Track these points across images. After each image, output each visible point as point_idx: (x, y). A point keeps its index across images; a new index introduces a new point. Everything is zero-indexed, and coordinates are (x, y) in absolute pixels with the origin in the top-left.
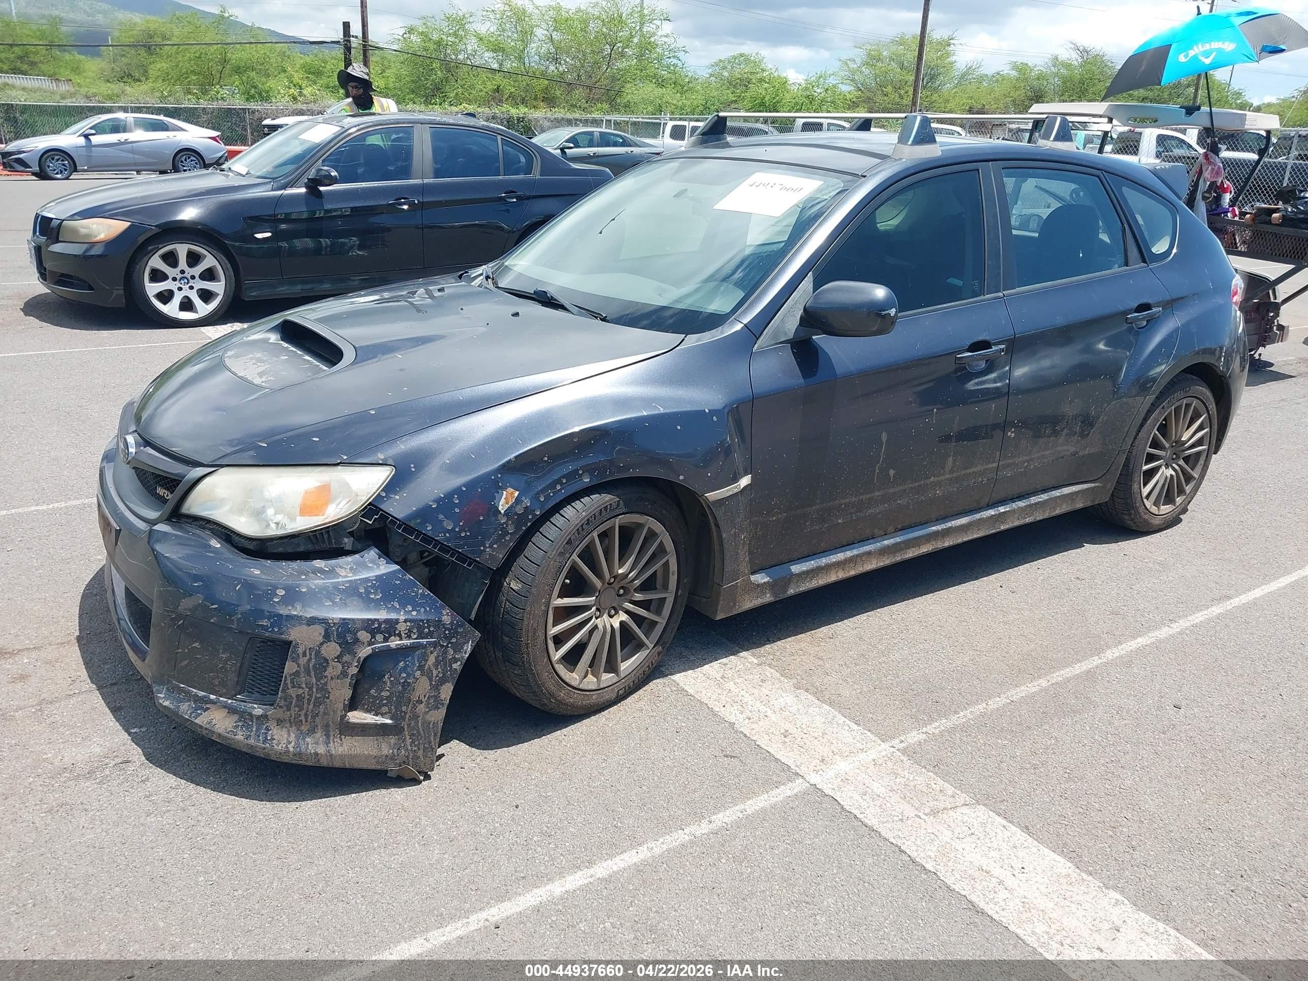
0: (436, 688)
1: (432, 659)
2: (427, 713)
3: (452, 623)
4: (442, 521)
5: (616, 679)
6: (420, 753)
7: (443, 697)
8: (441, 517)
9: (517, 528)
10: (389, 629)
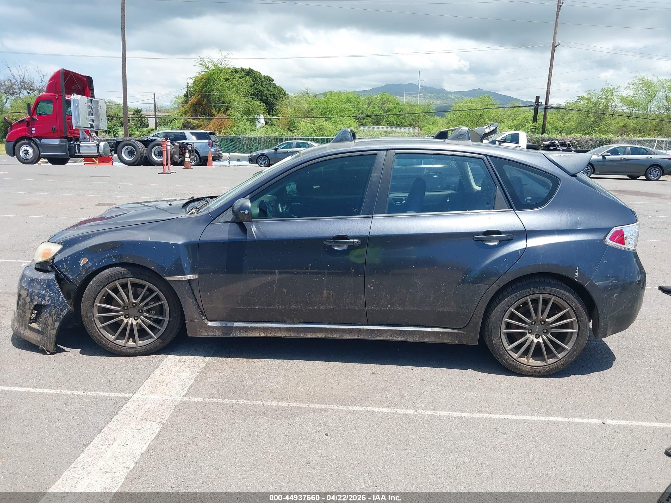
0: (54, 322)
1: (54, 312)
2: (50, 330)
3: (61, 301)
4: (64, 265)
5: (135, 346)
6: (48, 344)
7: (55, 326)
8: (64, 263)
9: (86, 272)
10: (43, 297)
